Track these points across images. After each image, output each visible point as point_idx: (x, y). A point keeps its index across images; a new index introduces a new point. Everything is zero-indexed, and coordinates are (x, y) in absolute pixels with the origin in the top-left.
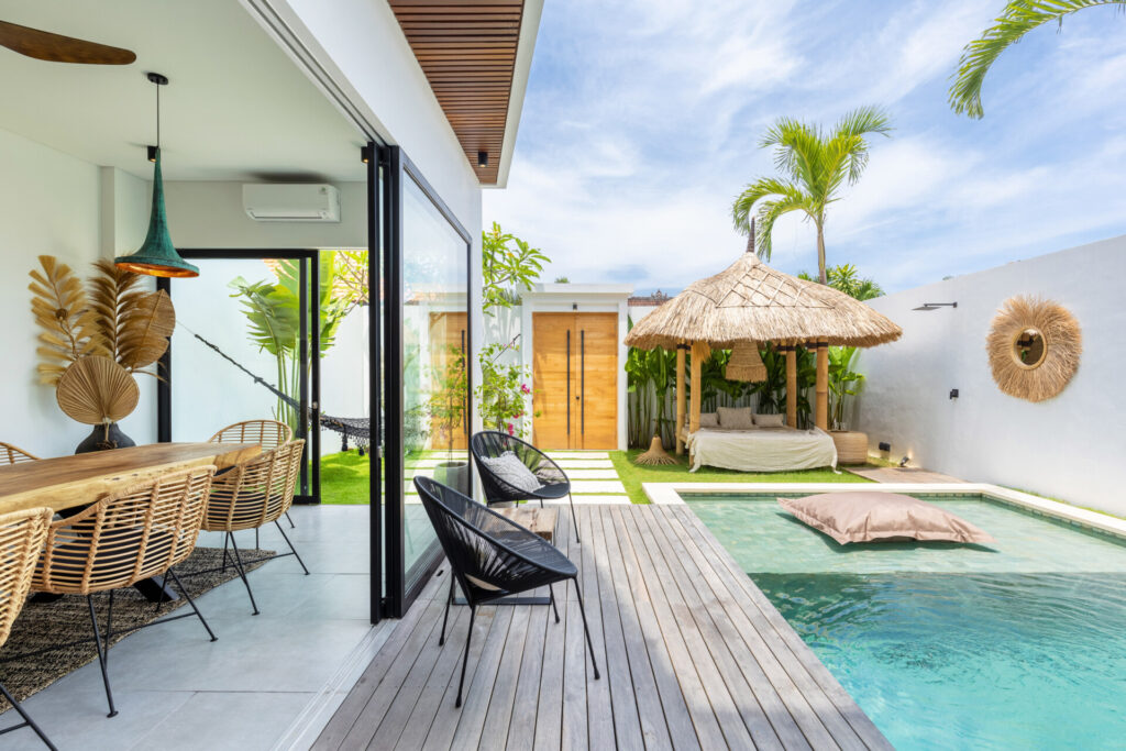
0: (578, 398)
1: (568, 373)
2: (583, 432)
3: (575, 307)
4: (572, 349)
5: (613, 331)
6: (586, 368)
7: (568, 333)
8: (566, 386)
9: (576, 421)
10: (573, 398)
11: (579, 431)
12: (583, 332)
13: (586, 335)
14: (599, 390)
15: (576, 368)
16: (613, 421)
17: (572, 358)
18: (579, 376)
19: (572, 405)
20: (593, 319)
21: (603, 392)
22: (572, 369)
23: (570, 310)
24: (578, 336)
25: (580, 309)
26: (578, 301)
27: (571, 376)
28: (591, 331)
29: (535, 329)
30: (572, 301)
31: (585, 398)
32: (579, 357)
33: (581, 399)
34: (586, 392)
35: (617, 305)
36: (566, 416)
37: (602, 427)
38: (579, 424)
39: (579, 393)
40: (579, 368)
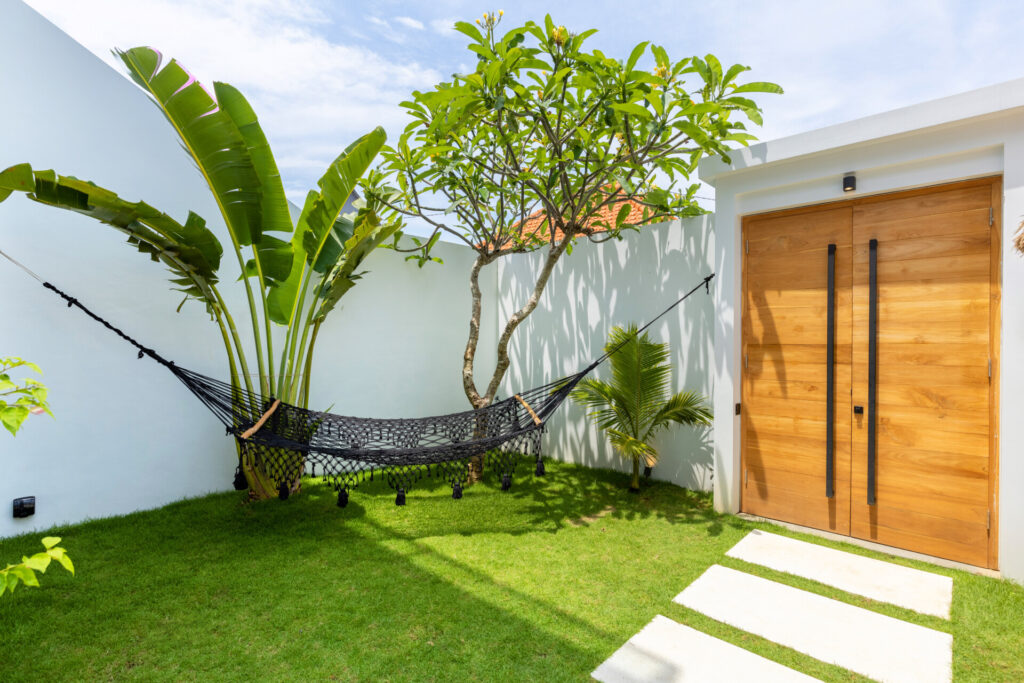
0: (859, 411)
1: (832, 346)
2: (872, 498)
3: (849, 182)
4: (842, 276)
5: (982, 230)
6: (885, 336)
7: (832, 249)
8: (823, 379)
9: (852, 466)
10: (843, 408)
11: (862, 493)
12: (874, 245)
13: (884, 252)
14: (927, 394)
15: (853, 332)
16: (983, 484)
17: (842, 295)
18: (862, 356)
19: (841, 426)
20: (910, 206)
21: (942, 401)
22: (842, 337)
23: (836, 194)
24: (862, 257)
25: (863, 189)
26: (857, 168)
27: (840, 356)
28: (900, 238)
29: (749, 250)
30: (840, 172)
31: (881, 413)
32: (861, 293)
33: (870, 413)
34: (885, 396)
35: (999, 151)
36: (823, 451)
37: (941, 496)
38: (861, 474)
39: (862, 396)
40: (862, 336)
